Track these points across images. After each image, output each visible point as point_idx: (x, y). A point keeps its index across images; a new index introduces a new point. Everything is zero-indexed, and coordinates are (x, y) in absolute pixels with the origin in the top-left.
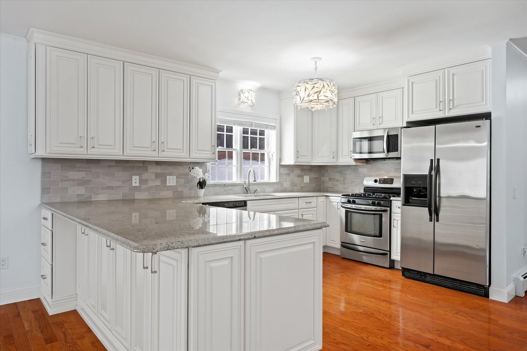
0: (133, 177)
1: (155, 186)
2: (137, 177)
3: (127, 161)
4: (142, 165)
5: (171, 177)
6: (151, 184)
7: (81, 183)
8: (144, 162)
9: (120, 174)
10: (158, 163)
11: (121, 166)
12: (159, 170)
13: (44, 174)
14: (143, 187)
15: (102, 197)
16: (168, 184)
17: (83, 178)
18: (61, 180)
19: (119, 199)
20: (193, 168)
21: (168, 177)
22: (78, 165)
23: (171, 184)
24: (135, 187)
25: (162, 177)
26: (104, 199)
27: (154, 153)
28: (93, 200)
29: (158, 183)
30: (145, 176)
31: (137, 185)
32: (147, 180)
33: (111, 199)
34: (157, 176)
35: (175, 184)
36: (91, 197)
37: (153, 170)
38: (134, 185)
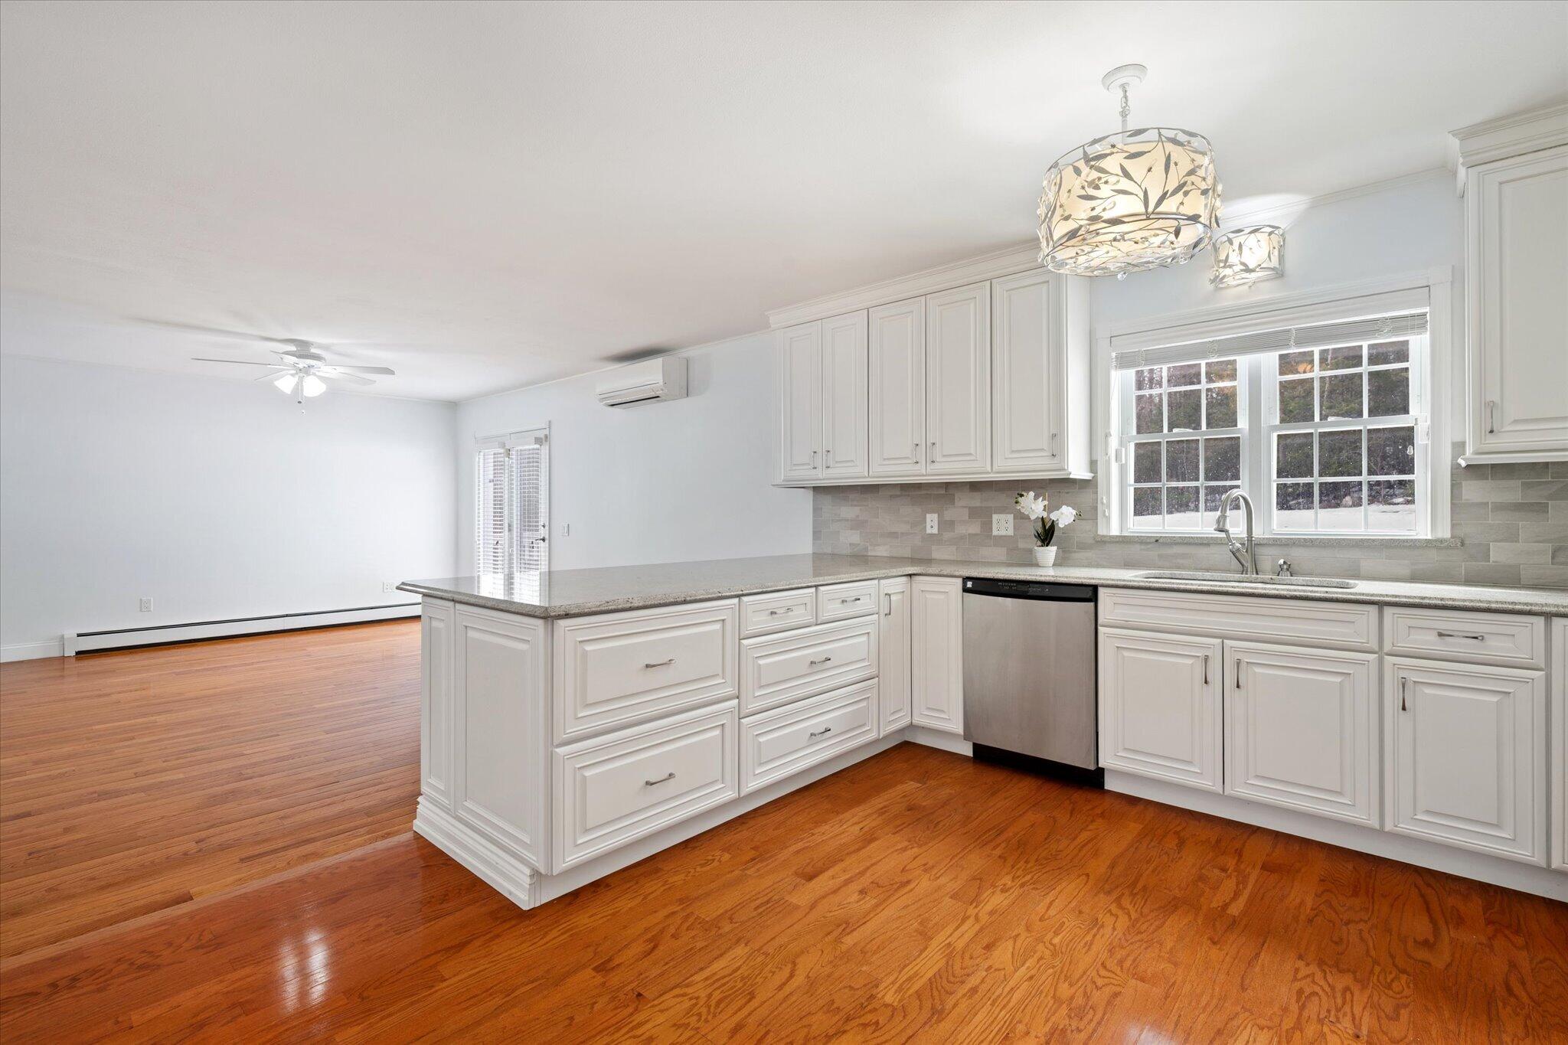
0: (928, 515)
1: (969, 534)
2: (935, 516)
3: (919, 486)
4: (943, 492)
5: (1002, 517)
6: (961, 530)
7: (858, 524)
8: (947, 485)
9: (907, 510)
10: (975, 486)
11: (909, 495)
12: (976, 500)
13: (817, 510)
14: (947, 535)
15: (882, 551)
16: (995, 532)
17: (858, 516)
18: (832, 520)
19: (907, 556)
20: (1022, 496)
21: (995, 517)
22: (851, 496)
23: (1003, 533)
24: (932, 535)
25: (983, 516)
26: (885, 554)
27: (917, 467)
28: (870, 554)
29: (974, 528)
30: (950, 514)
31: (935, 531)
32: (952, 523)
33: (895, 555)
34: (974, 513)
35: (1011, 532)
36: (866, 549)
37: (966, 501)
38: (929, 531)
